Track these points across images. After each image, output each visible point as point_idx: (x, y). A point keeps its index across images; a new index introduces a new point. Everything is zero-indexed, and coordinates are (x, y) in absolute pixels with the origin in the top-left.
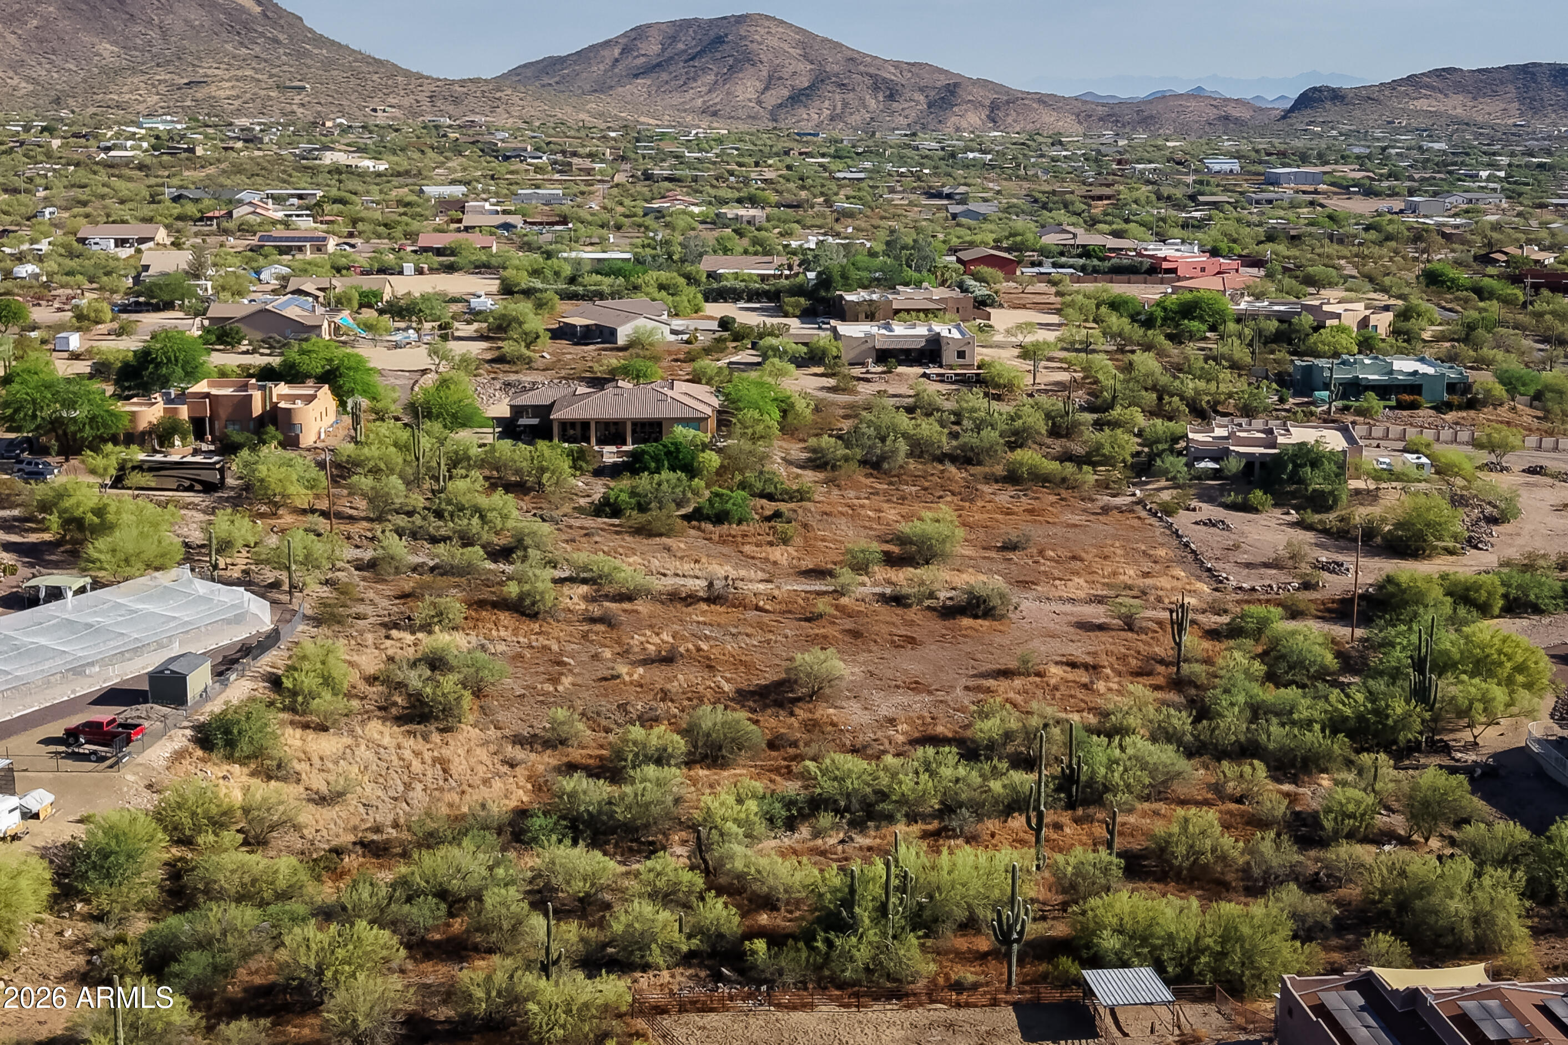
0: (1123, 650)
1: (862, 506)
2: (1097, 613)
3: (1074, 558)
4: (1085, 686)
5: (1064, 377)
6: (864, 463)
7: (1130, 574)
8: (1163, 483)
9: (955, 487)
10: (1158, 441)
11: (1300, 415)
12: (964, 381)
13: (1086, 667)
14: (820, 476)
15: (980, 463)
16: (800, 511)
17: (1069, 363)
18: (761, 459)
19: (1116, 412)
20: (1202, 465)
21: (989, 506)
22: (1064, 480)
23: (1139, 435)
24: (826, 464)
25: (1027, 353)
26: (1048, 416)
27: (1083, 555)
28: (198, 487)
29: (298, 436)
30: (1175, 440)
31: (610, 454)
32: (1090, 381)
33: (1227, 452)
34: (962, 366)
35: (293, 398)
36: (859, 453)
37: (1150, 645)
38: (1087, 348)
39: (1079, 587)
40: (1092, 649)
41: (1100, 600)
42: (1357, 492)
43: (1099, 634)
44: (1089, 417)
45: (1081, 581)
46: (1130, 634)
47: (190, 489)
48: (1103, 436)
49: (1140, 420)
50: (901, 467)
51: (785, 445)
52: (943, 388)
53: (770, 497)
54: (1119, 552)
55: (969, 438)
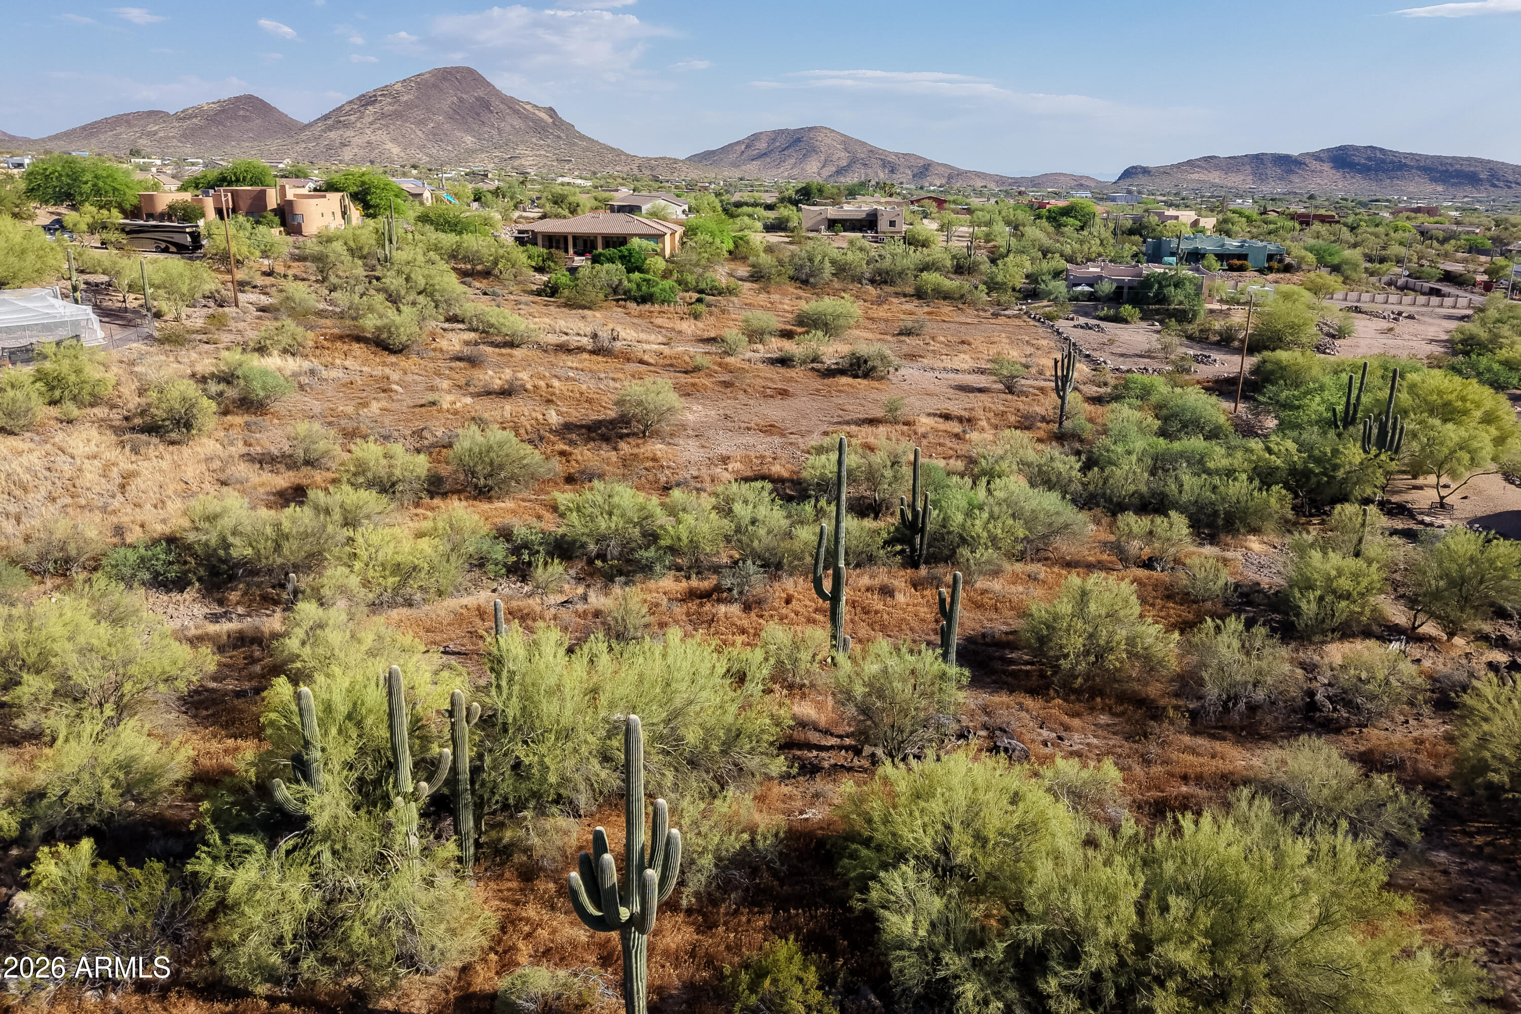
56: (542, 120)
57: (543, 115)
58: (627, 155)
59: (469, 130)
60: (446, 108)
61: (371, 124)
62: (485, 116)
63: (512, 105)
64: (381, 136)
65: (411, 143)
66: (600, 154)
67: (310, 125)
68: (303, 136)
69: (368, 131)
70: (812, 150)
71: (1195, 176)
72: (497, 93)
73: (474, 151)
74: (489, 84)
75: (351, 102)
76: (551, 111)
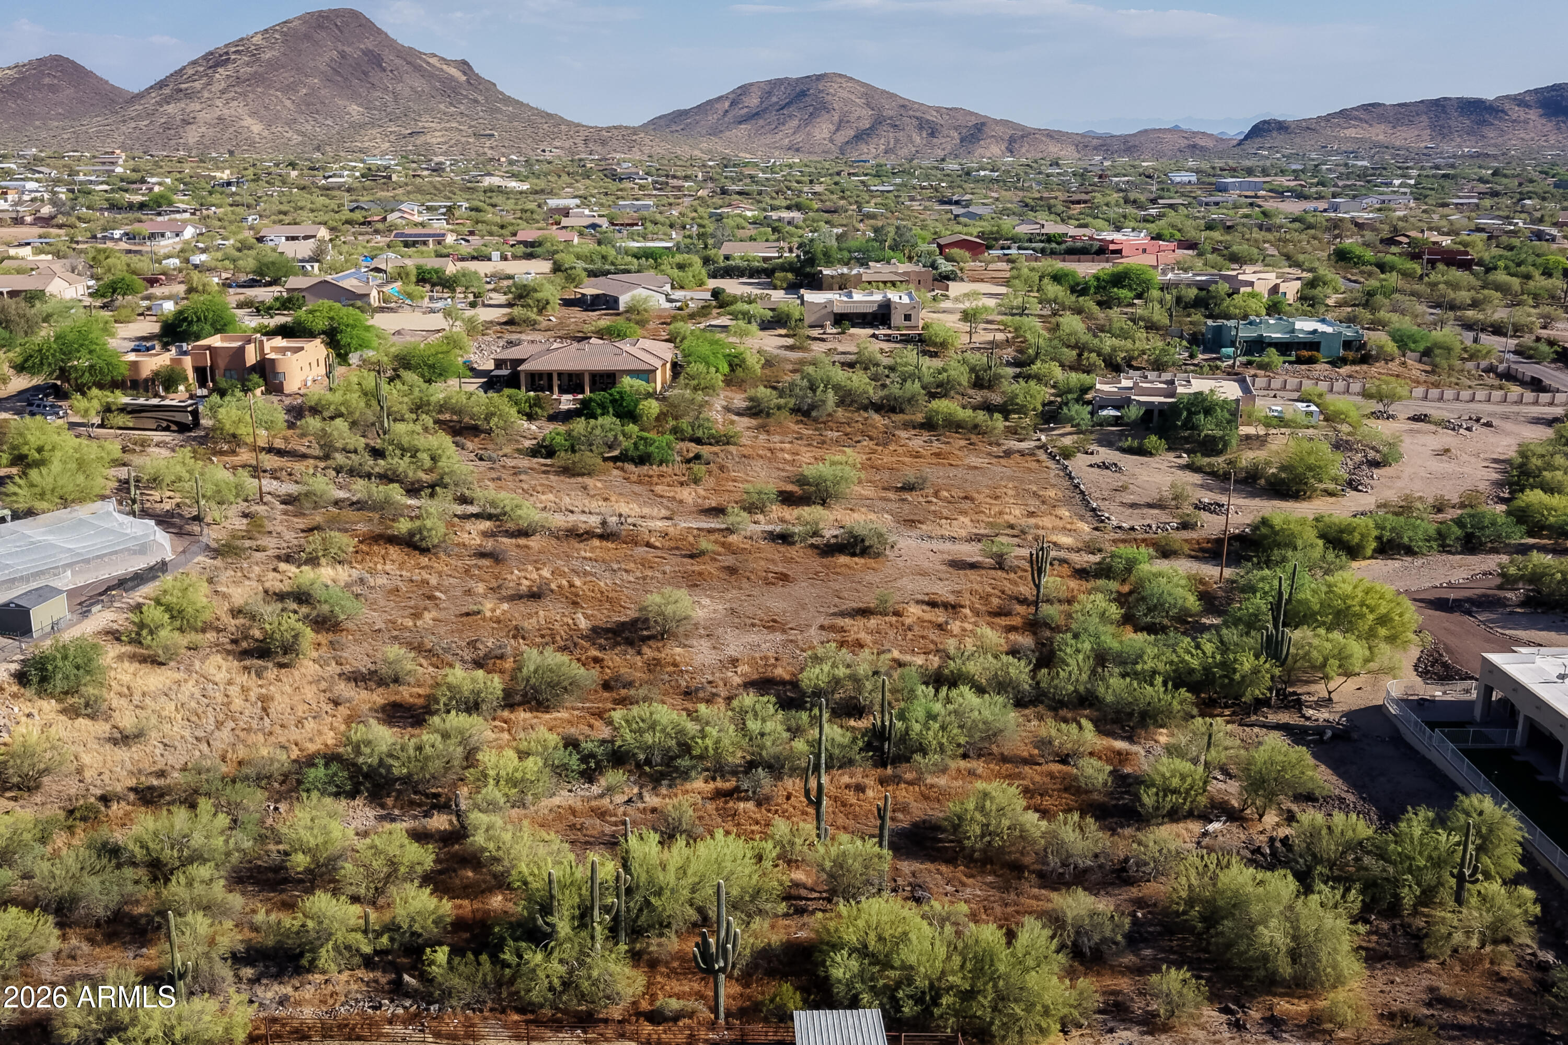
0: (989, 589)
1: (782, 450)
2: (971, 552)
3: (966, 498)
4: (940, 627)
5: (1000, 336)
6: (796, 410)
7: (1015, 514)
8: (1068, 429)
9: (874, 433)
10: (1070, 391)
11: (1206, 369)
12: (907, 340)
13: (946, 606)
14: (754, 422)
15: (902, 411)
16: (722, 455)
17: (1005, 325)
18: (701, 406)
19: (1035, 368)
20: (1105, 413)
21: (900, 450)
22: (976, 426)
23: (1054, 387)
24: (761, 411)
25: (967, 316)
26: (973, 370)
27: (976, 495)
28: (174, 427)
29: (281, 384)
30: (1085, 390)
31: (567, 402)
32: (1018, 341)
33: (1128, 401)
34: (908, 328)
35: (283, 350)
36: (792, 402)
37: (1016, 584)
38: (1022, 311)
39: (963, 525)
40: (957, 588)
41: (978, 538)
42: (1248, 437)
43: (968, 572)
44: (1011, 371)
45: (967, 520)
46: (999, 573)
47: (167, 429)
48: (1018, 388)
49: (1058, 373)
50: (830, 415)
51: (729, 394)
52: (886, 346)
53: (698, 441)
54: (1010, 492)
55: (895, 390)
56: (452, 78)
57: (453, 71)
58: (569, 124)
59: (354, 97)
60: (323, 67)
61: (223, 92)
62: (376, 76)
63: (411, 58)
64: (237, 109)
65: (277, 117)
66: (531, 124)
67: (140, 96)
68: (132, 111)
69: (219, 103)
70: (823, 107)
71: (1351, 132)
72: (391, 44)
73: (362, 126)
74: (379, 31)
75: (194, 63)
76: (464, 66)
